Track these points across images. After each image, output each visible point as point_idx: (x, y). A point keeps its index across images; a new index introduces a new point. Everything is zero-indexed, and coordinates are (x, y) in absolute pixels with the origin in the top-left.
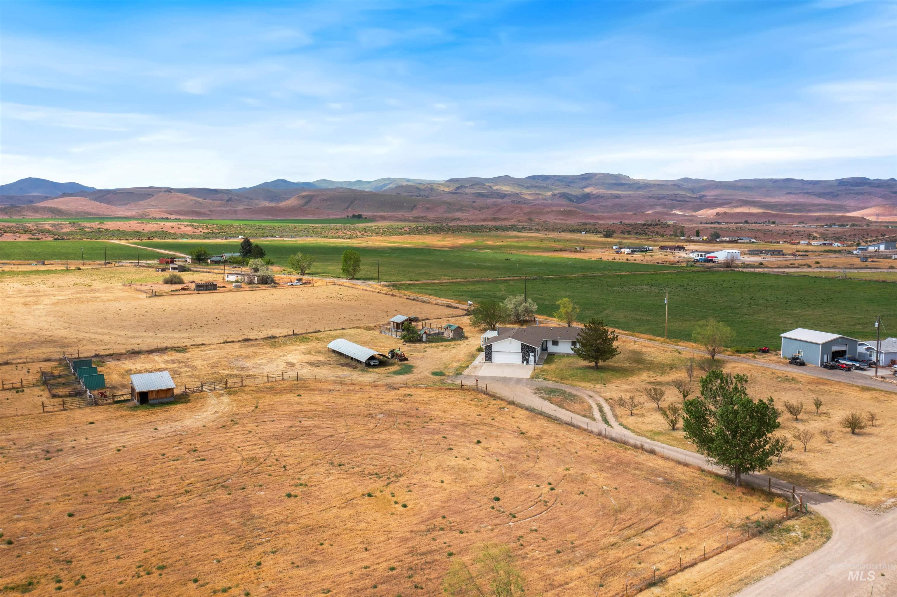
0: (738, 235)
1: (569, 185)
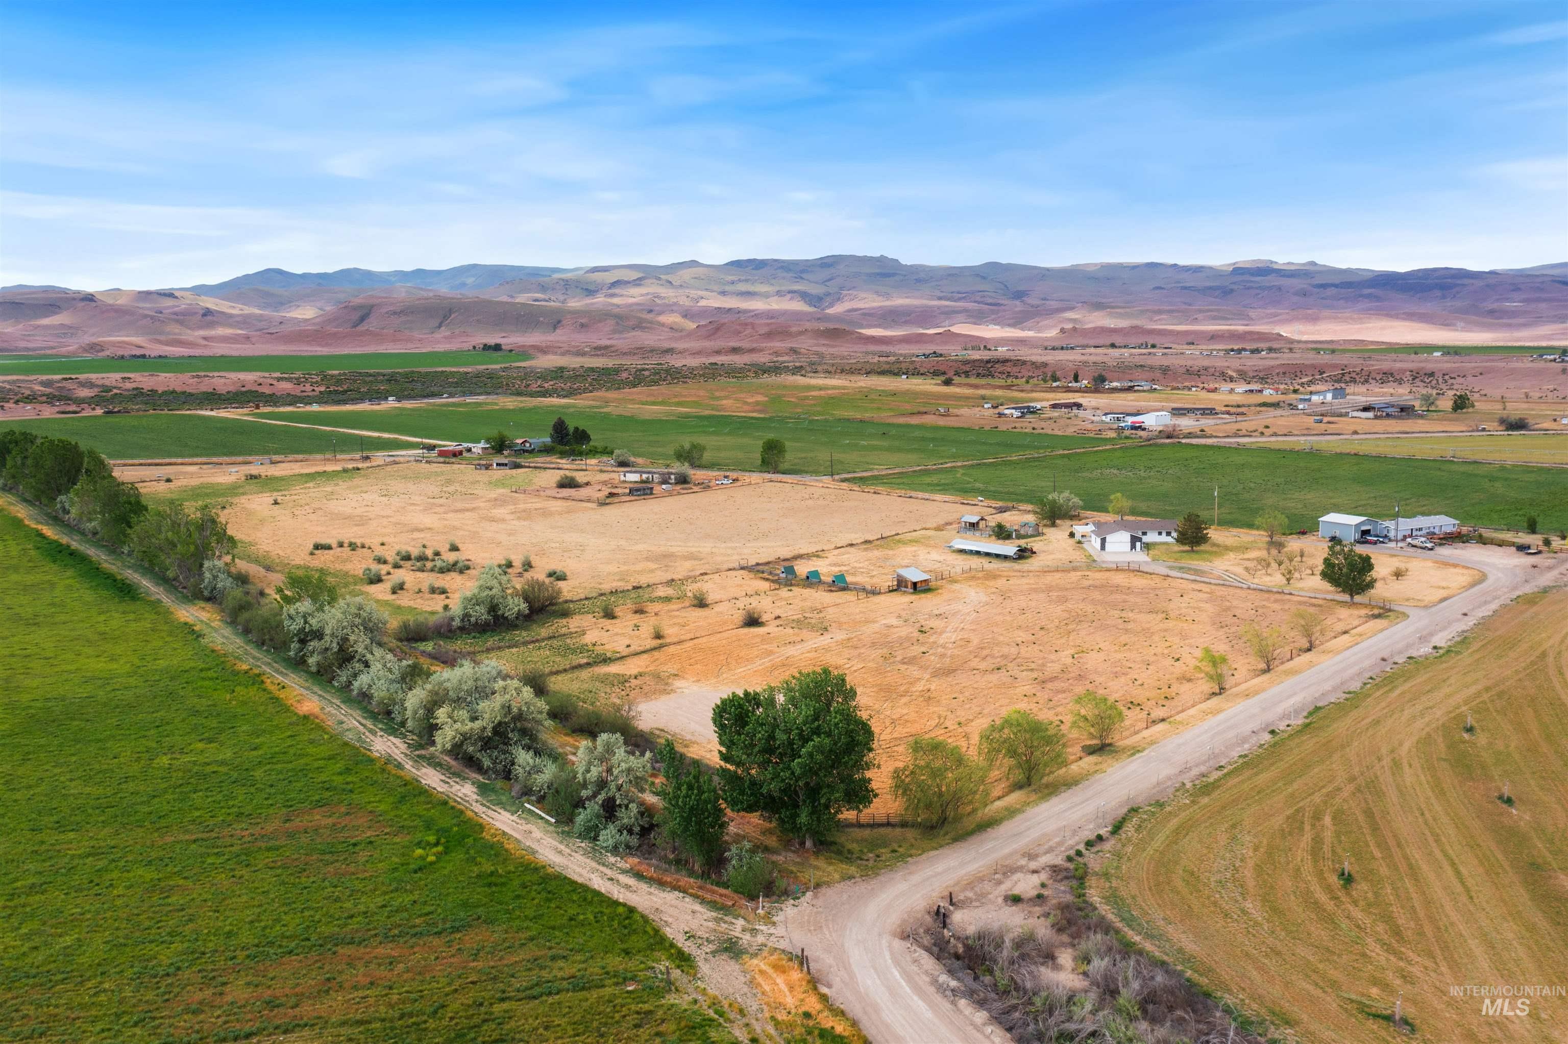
0: (1130, 377)
1: (801, 278)
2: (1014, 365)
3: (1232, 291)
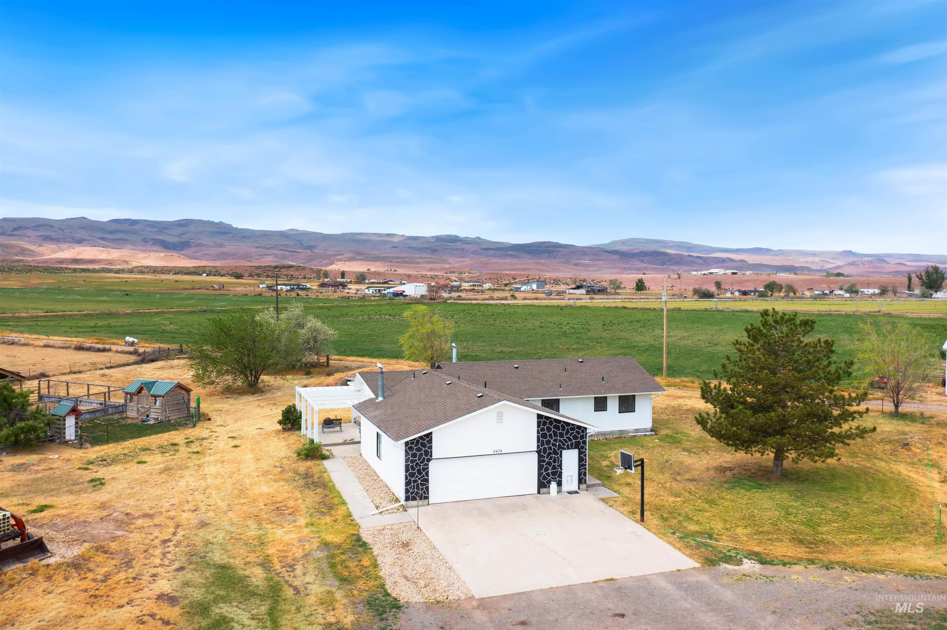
0: (384, 277)
1: (162, 232)
2: (297, 270)
3: (437, 250)
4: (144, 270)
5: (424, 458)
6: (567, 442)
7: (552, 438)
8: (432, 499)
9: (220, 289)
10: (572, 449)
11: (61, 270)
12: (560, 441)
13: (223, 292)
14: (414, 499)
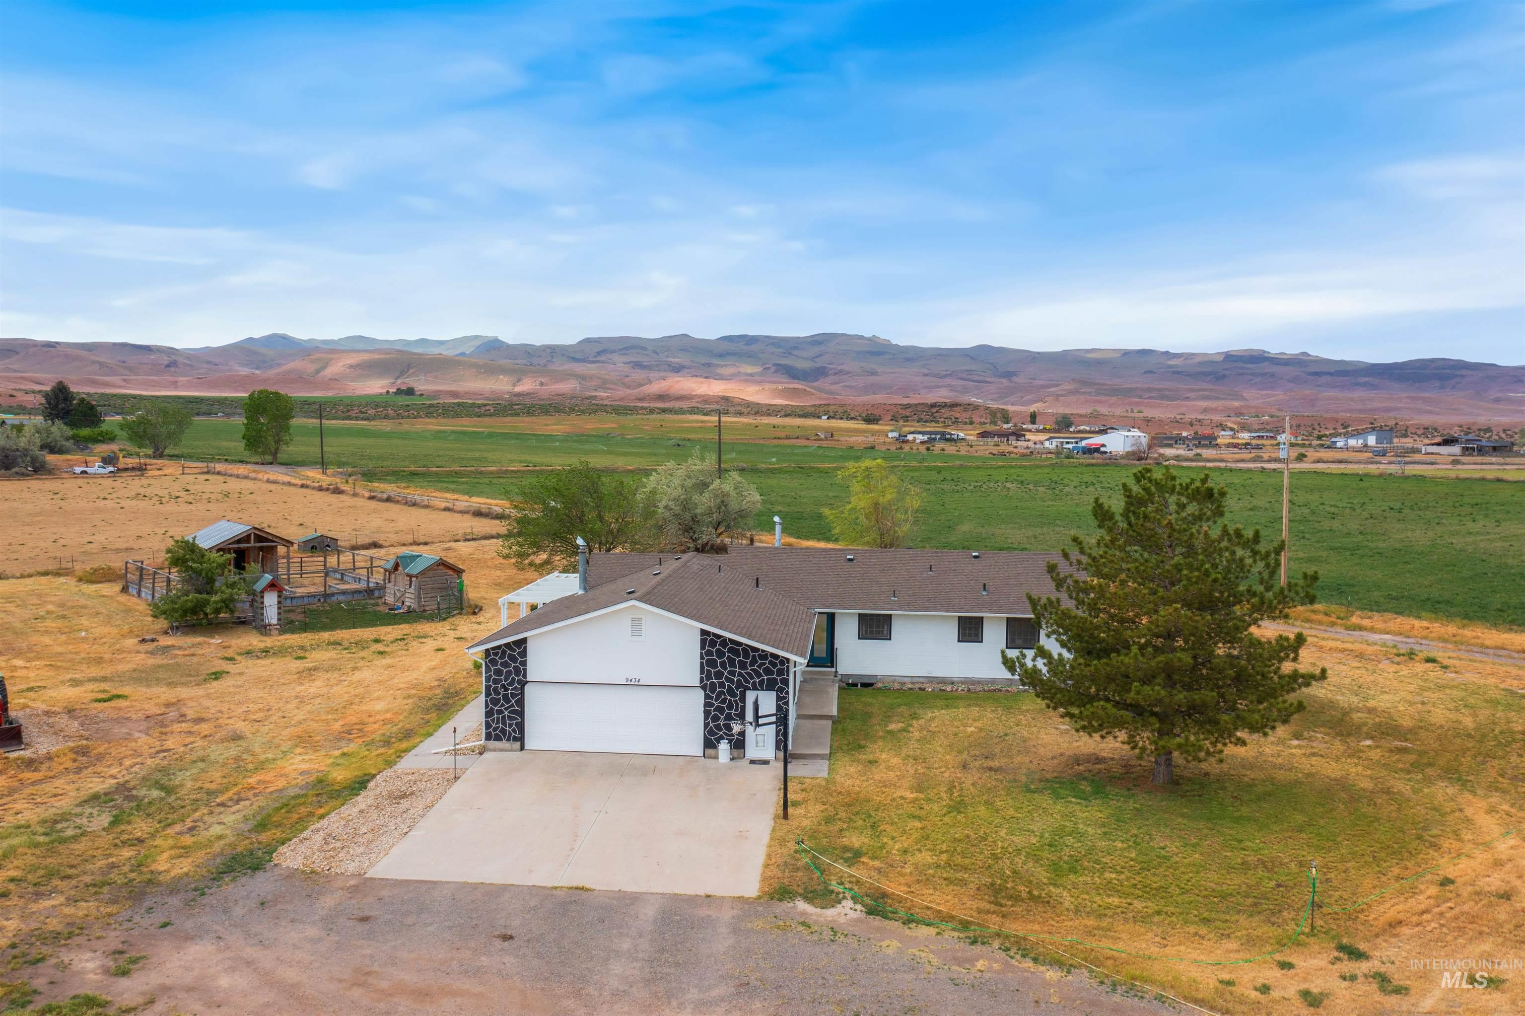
0: (1104, 423)
1: (790, 353)
2: (965, 410)
3: (1224, 376)
4: (743, 410)
5: (513, 679)
6: (752, 678)
7: (725, 669)
8: (531, 743)
9: (826, 439)
10: (762, 689)
11: (633, 410)
12: (740, 674)
13: (831, 444)
14: (498, 738)
